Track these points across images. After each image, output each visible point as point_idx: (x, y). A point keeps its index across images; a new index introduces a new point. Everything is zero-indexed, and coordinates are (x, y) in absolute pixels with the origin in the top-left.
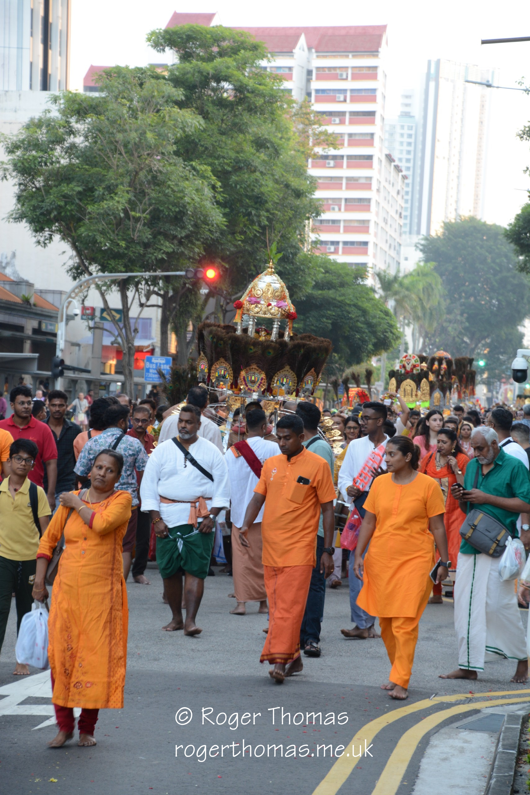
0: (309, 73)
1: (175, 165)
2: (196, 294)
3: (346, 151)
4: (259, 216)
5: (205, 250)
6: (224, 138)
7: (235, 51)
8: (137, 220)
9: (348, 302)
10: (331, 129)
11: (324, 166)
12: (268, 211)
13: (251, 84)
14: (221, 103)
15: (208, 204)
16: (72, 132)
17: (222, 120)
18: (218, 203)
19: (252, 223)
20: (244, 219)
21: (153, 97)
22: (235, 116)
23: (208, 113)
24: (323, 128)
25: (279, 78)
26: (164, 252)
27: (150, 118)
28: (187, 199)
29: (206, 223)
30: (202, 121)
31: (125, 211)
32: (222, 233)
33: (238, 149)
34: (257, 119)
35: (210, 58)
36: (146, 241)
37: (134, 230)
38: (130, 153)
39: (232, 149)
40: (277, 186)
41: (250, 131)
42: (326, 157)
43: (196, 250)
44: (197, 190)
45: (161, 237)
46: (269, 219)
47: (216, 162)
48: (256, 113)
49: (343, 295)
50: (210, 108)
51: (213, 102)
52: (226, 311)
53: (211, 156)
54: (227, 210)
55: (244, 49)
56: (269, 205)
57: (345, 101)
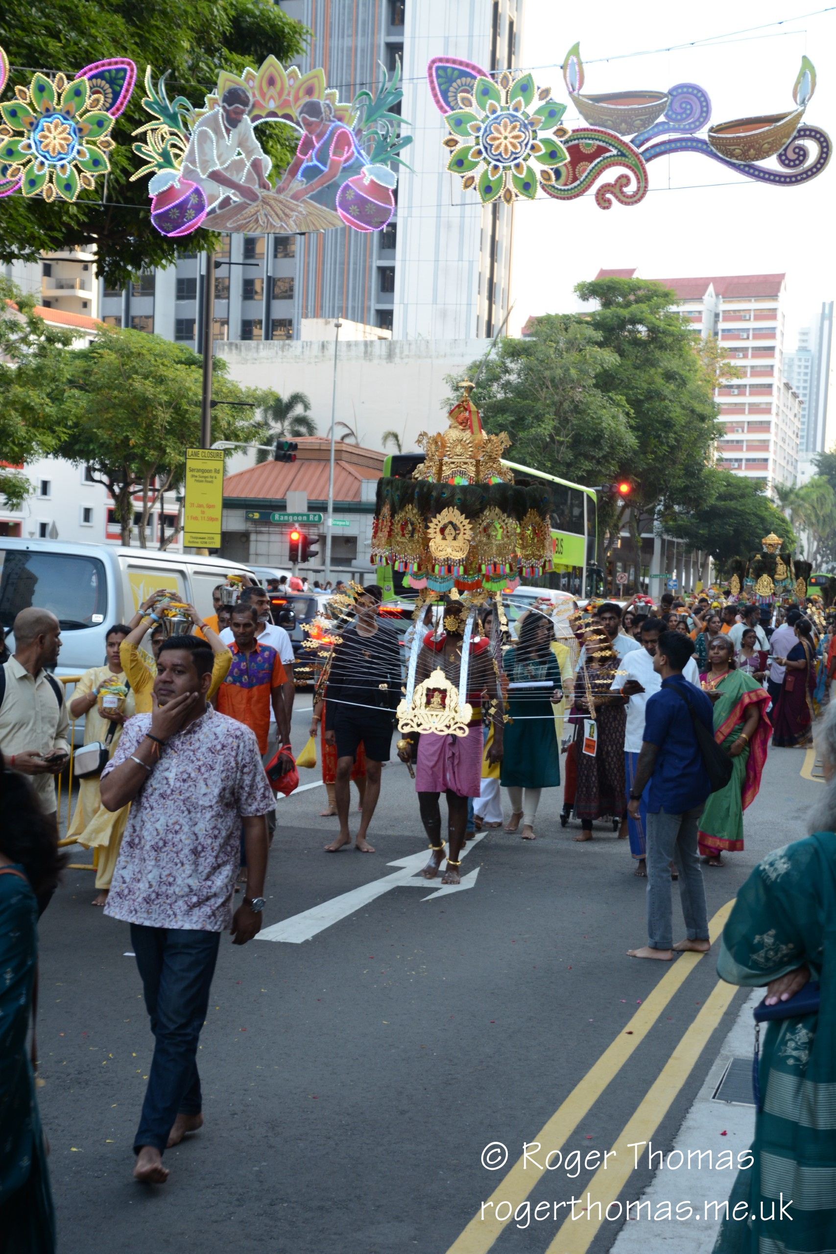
0: (717, 315)
1: (594, 396)
2: (612, 505)
3: (748, 381)
4: (668, 438)
5: (620, 468)
6: (638, 372)
7: (649, 298)
8: (561, 443)
9: (748, 511)
10: (734, 362)
11: (729, 394)
12: (675, 433)
13: (662, 325)
14: (636, 342)
15: (622, 429)
16: (507, 371)
17: (636, 357)
18: (631, 427)
19: (662, 443)
20: (654, 441)
21: (576, 339)
22: (648, 353)
23: (624, 351)
24: (726, 361)
25: (686, 320)
26: (584, 470)
27: (574, 356)
28: (604, 425)
29: (620, 444)
30: (618, 358)
31: (551, 436)
32: (635, 453)
33: (650, 381)
34: (667, 355)
35: (628, 305)
36: (569, 461)
37: (558, 452)
38: (556, 387)
39: (645, 381)
40: (683, 412)
41: (662, 365)
42: (731, 387)
43: (612, 468)
44: (613, 417)
45: (582, 459)
46: (676, 440)
47: (631, 392)
48: (666, 350)
49: (744, 505)
50: (626, 347)
51: (629, 342)
52: (640, 520)
53: (627, 387)
54: (640, 433)
55: (657, 296)
56: (677, 428)
57: (748, 338)
